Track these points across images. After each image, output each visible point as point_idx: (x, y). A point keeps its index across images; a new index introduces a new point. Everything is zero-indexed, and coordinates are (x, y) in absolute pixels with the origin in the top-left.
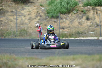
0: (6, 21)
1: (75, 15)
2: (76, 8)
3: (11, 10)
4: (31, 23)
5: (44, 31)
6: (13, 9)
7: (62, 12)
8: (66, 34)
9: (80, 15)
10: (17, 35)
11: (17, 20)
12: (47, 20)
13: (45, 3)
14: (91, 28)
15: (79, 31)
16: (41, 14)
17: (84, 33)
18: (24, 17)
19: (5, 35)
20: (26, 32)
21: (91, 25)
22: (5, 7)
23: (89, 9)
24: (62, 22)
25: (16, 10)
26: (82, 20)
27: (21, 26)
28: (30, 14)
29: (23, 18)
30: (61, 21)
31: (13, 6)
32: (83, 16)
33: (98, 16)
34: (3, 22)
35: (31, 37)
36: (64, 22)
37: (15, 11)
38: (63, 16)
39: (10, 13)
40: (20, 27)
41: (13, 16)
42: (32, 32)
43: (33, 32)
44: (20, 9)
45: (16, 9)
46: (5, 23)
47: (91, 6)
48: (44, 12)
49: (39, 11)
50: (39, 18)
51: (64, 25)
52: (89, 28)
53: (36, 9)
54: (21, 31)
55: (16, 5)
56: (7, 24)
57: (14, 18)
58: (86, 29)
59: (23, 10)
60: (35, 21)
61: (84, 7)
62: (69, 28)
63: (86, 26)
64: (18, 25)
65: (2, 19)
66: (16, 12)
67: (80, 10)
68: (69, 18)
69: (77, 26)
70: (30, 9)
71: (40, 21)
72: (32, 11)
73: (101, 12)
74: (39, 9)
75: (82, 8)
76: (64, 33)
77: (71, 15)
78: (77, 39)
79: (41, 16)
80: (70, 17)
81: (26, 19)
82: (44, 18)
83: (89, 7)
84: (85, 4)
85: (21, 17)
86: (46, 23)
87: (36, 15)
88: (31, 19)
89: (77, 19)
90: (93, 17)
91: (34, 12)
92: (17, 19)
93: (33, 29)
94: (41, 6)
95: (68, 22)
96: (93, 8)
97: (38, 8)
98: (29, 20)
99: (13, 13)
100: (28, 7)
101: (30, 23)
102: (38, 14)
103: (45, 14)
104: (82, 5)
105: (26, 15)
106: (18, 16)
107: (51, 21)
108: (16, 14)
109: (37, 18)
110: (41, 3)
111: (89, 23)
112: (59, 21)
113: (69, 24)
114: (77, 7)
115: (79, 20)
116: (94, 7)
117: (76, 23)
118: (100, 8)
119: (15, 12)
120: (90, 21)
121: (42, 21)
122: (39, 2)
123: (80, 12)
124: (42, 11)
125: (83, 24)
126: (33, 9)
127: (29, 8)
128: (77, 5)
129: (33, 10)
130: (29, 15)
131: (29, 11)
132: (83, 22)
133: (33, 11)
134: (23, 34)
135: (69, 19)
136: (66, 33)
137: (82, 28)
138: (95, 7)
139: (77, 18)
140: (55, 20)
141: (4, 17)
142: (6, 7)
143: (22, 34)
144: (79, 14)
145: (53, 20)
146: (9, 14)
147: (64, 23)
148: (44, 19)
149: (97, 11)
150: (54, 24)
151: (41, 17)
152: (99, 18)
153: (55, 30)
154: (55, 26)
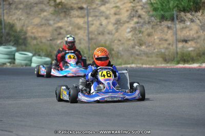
0: (68, 27)
3: (79, 6)
4: (119, 31)
5: (147, 47)
6: (83, 3)
7: (184, 8)
8: (189, 54)
12: (152, 24)
16: (140, 12)
18: (106, 18)
24: (183, 28)
27: (100, 38)
29: (104, 22)
30: (182, 25)
34: (62, 31)
36: (188, 27)
38: (186, 16)
39: (77, 10)
40: (97, 39)
41: (83, 17)
42: (121, 48)
44: (97, 2)
45: (89, 3)
46: (67, 32)
48: (146, 8)
49: (137, 6)
50: (136, 20)
51: (188, 34)
53: (131, 2)
57: (84, 23)
59: (104, 5)
60: (128, 27)
64: (93, 36)
65: (60, 24)
68: (199, 19)
70: (117, 3)
71: (139, 26)
72: (121, 7)
74: (136, 1)
76: (185, 50)
77: (203, 13)
79: (139, 16)
80: (200, 18)
81: (110, 23)
82: (147, 20)
85: (99, 19)
86: (150, 30)
87: (130, 14)
88: (120, 23)
91: (125, 10)
92: (92, 22)
93: (123, 44)
95: (195, 27)
98: (116, 26)
99: (82, 11)
101: (117, 31)
102: (134, 13)
103: (148, 12)
105: (110, 14)
106: (94, 18)
107: (161, 25)
109: (133, 20)
113: (197, 33)
121: (142, 26)
124: (142, 6)
126: (122, 3)
130: (115, 14)
131: (116, 7)
133: (125, 6)
135: (198, 22)
136: (191, 51)
140: (169, 23)
141: (65, 20)
145: (164, 24)
146: (76, 13)
147: (187, 29)
148: (147, 22)
150: (167, 32)
151: (140, 19)
153: (169, 44)
154: (169, 35)
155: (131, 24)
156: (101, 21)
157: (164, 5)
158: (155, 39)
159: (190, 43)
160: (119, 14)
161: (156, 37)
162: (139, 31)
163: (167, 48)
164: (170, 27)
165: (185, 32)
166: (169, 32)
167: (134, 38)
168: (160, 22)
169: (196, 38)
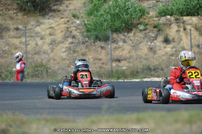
0: (5, 47)
1: (140, 35)
2: (144, 20)
3: (15, 26)
4: (55, 51)
6: (18, 24)
7: (116, 29)
8: (124, 72)
9: (151, 34)
10: (28, 75)
11: (26, 45)
12: (86, 44)
13: (81, 11)
14: (173, 58)
15: (149, 65)
16: (74, 33)
17: (160, 68)
18: (42, 39)
19: (3, 76)
20: (45, 70)
21: (174, 52)
22: (3, 21)
23: (170, 21)
24: (116, 48)
25: (25, 26)
26: (155, 43)
27: (36, 57)
28: (53, 33)
29: (40, 42)
30: (114, 45)
31: (18, 19)
32: (157, 35)
33: (186, 34)
35: (55, 78)
36: (121, 47)
37: (23, 27)
38: (118, 36)
39: (13, 31)
40: (34, 58)
41: (19, 37)
43: (59, 69)
44: (32, 23)
45: (24, 24)
46: (3, 51)
47: (173, 16)
48: (80, 29)
49: (71, 27)
50: (70, 40)
51: (121, 54)
52: (170, 58)
53: (65, 23)
54: (37, 67)
55: (26, 17)
56: (8, 54)
57: (21, 43)
58: (163, 60)
59: (39, 26)
60: (63, 47)
61: (158, 18)
62: (131, 60)
63: (163, 55)
64: (29, 56)
66: (26, 30)
67: (151, 25)
68: (131, 40)
69: (146, 55)
70: (52, 24)
71: (73, 46)
72: (56, 28)
73: (193, 27)
74: (70, 22)
75: (156, 21)
76: (120, 68)
77: (134, 34)
78: (146, 81)
79: (74, 37)
80: (132, 38)
81: (45, 43)
82: (81, 40)
83: (169, 17)
84: (162, 13)
85: (34, 39)
86: (84, 50)
87: (65, 34)
88: (55, 43)
89: (145, 43)
90: (177, 37)
91: (60, 30)
92: (28, 43)
93: (58, 63)
94: (74, 16)
95: (127, 47)
96: (177, 19)
97: (68, 21)
98: (51, 46)
99: (18, 32)
100: (49, 19)
101: (52, 51)
102: (68, 33)
103: (82, 33)
104: (155, 14)
105: (45, 34)
106: (30, 38)
107: (95, 46)
108: (25, 35)
109: (67, 40)
110: (74, 12)
111: (169, 49)
112: (109, 46)
113: (129, 52)
114: (145, 17)
115: (149, 43)
116: (178, 17)
117: (144, 49)
118: (191, 20)
119: (22, 30)
120: (171, 46)
121: (76, 46)
122: (70, 10)
123: (152, 28)
124: (76, 27)
125: (158, 51)
126: (57, 23)
127: (51, 21)
128: (146, 14)
129: (59, 24)
130: (50, 35)
131: (51, 28)
132: (157, 48)
133: (59, 27)
134: (40, 72)
135: (131, 42)
136: (125, 69)
137: (156, 59)
138: (181, 18)
139: (146, 39)
140: (103, 44)
141: (1, 40)
142: (5, 20)
143: (37, 73)
144: (149, 32)
145: (98, 45)
146: (12, 33)
147: (121, 49)
148: (81, 42)
149: (184, 26)
150: (101, 52)
151: (74, 39)
152: (189, 38)
153: (103, 63)
154: (103, 55)
155: (65, 44)
156: (36, 41)
157: (97, 26)
158: (89, 59)
159: (123, 63)
160: (54, 35)
161: (90, 57)
162: (73, 51)
163: (101, 68)
164: (104, 47)
165: (118, 52)
166: (103, 52)
167: (69, 58)
168: (94, 43)
169: (128, 57)
